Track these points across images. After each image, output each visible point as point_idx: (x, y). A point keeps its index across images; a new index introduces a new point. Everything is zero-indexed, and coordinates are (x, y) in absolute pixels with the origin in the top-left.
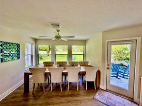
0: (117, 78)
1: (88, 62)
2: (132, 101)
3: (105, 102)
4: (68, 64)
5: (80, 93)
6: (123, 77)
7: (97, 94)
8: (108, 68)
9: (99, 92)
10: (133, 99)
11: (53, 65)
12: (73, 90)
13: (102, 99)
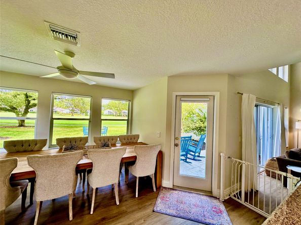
0: (186, 162)
1: (138, 136)
2: (210, 196)
3: (174, 212)
4: (91, 143)
5: (124, 208)
6: (194, 159)
7: (159, 200)
8: (176, 145)
9: (161, 195)
10: (211, 192)
11: (45, 148)
12: (106, 206)
13: (169, 208)
